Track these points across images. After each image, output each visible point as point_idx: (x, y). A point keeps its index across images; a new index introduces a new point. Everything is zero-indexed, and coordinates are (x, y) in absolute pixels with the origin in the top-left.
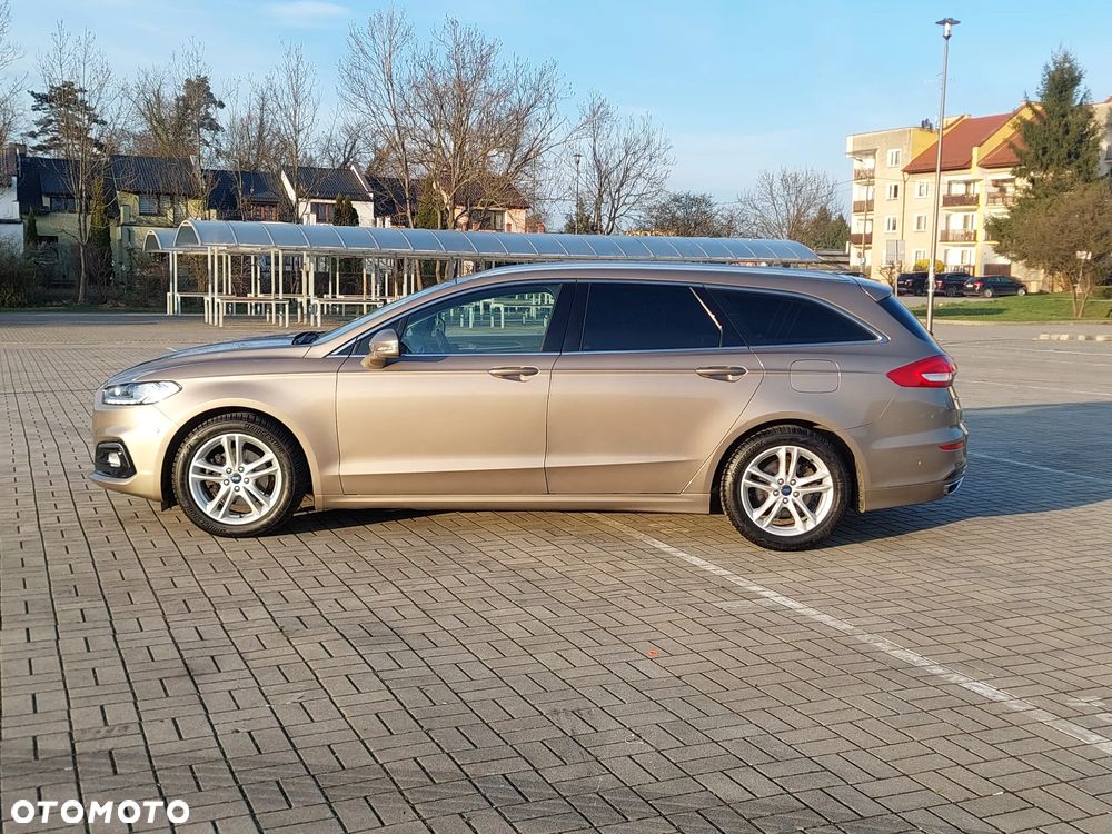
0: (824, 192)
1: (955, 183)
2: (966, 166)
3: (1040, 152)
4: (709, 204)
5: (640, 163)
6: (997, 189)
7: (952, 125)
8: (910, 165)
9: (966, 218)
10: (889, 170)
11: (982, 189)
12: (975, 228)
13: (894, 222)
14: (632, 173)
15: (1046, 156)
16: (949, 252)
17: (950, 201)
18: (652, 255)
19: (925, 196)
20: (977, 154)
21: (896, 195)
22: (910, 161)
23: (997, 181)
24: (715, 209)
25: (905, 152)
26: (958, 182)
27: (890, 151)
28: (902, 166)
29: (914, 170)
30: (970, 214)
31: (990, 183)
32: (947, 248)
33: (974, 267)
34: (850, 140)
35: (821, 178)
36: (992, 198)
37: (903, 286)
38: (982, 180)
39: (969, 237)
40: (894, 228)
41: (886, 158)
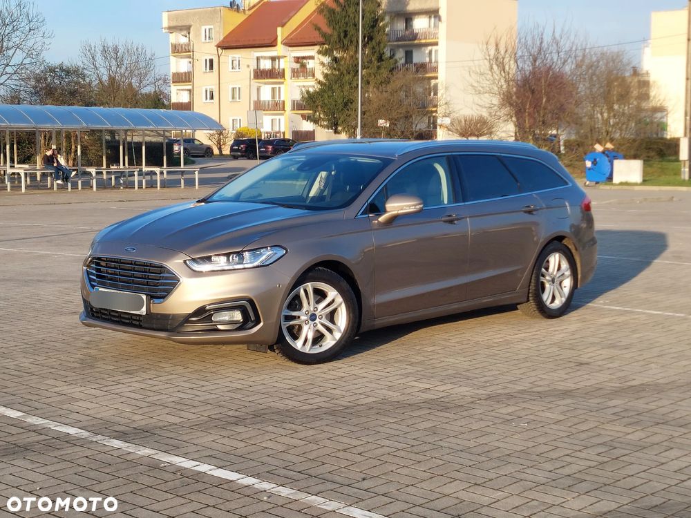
0: (142, 64)
1: (263, 58)
2: (272, 44)
3: (342, 35)
6: (298, 65)
7: (254, 6)
8: (223, 41)
9: (273, 89)
10: (205, 50)
11: (286, 65)
12: (282, 99)
13: (212, 93)
15: (347, 37)
17: (260, 74)
19: (237, 70)
20: (281, 33)
21: (211, 68)
22: (222, 38)
23: (298, 58)
25: (218, 29)
26: (265, 58)
27: (203, 28)
28: (215, 42)
29: (226, 45)
30: (277, 86)
31: (293, 60)
33: (283, 133)
34: (165, 16)
35: (140, 50)
36: (295, 74)
37: (237, 150)
38: (287, 57)
39: (278, 107)
40: (212, 98)
41: (200, 34)
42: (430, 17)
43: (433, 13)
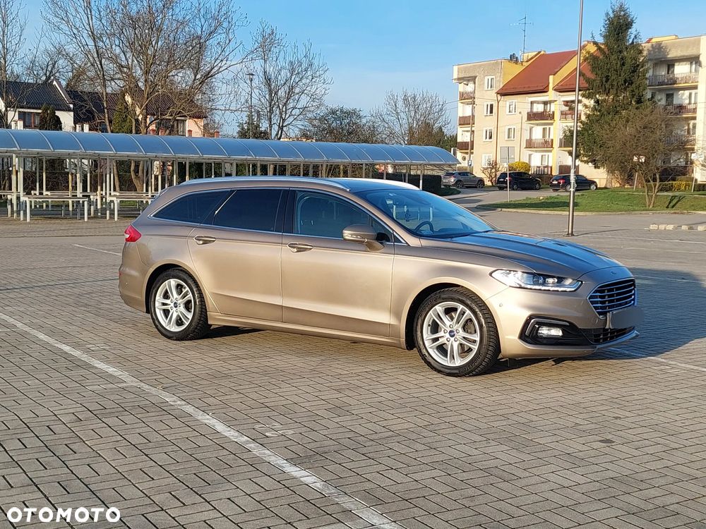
0: (437, 109)
1: (535, 103)
2: (544, 91)
3: (604, 79)
4: (359, 117)
5: (304, 81)
6: (567, 108)
7: (532, 58)
8: (502, 89)
9: (544, 129)
10: (486, 96)
11: (557, 108)
12: (551, 137)
13: (491, 133)
15: (609, 83)
16: (532, 156)
17: (532, 116)
18: (325, 159)
19: (513, 113)
20: (553, 81)
21: (491, 112)
22: (502, 85)
23: (567, 102)
24: (364, 121)
25: (498, 78)
26: (538, 103)
27: (486, 78)
28: (496, 90)
29: (504, 93)
30: (548, 127)
31: (562, 103)
32: (531, 153)
33: (551, 168)
34: (456, 68)
35: (434, 98)
36: (564, 115)
38: (557, 101)
39: (547, 145)
40: (491, 138)
41: (484, 84)
42: (691, 63)
43: (695, 60)
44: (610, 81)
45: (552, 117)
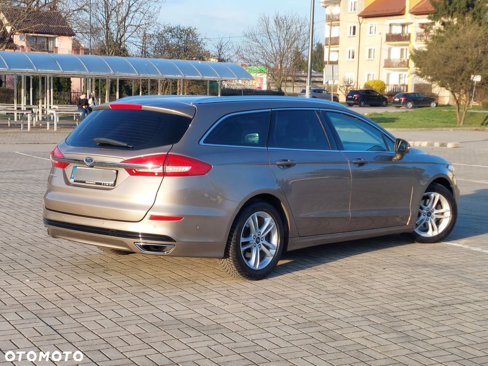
1: (394, 25)
2: (401, 13)
3: (448, 3)
4: (194, 35)
6: (423, 30)
8: (363, 12)
9: (402, 50)
10: (349, 17)
11: (413, 30)
12: (407, 58)
13: (353, 53)
14: (133, 9)
15: (452, 6)
16: (391, 75)
17: (391, 38)
19: (374, 34)
20: (409, 4)
21: (354, 33)
22: (363, 9)
23: (423, 24)
26: (396, 25)
28: (358, 12)
29: (366, 16)
30: (405, 48)
31: (418, 25)
32: (389, 72)
33: (407, 86)
36: (419, 37)
37: (351, 99)
38: (413, 23)
39: (404, 64)
40: (353, 57)
41: (348, 6)
44: (453, 4)
45: (408, 38)
